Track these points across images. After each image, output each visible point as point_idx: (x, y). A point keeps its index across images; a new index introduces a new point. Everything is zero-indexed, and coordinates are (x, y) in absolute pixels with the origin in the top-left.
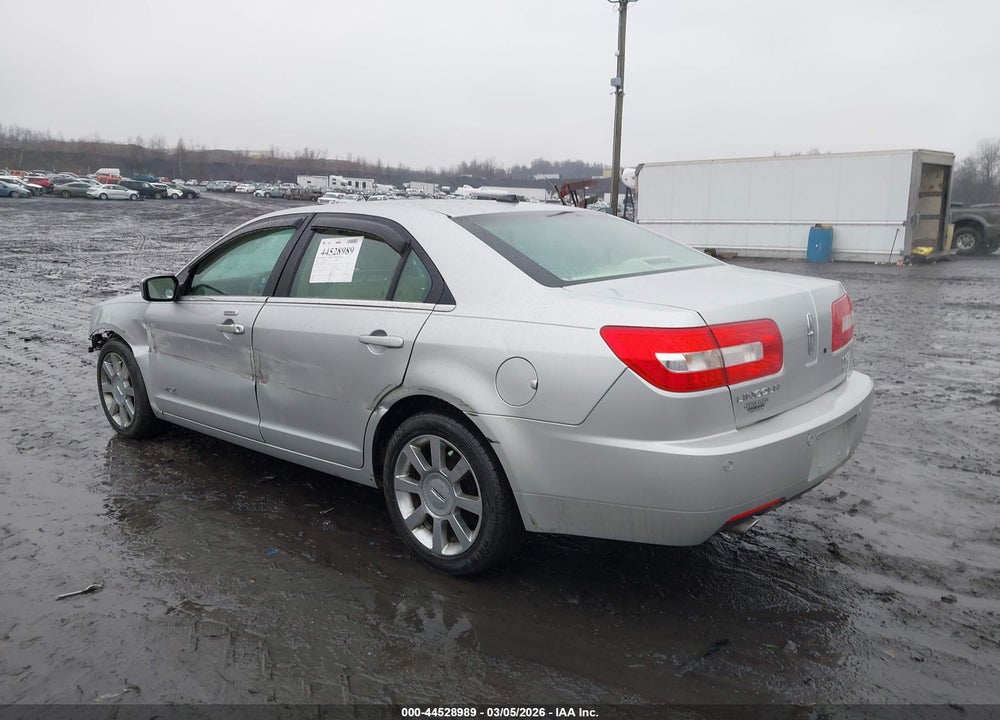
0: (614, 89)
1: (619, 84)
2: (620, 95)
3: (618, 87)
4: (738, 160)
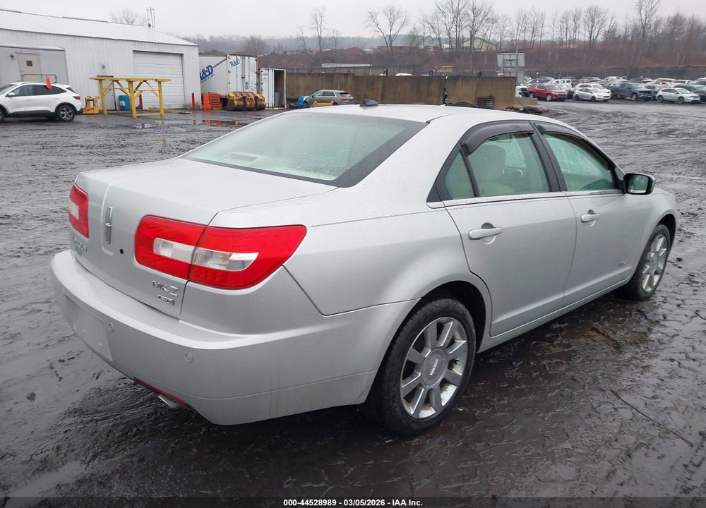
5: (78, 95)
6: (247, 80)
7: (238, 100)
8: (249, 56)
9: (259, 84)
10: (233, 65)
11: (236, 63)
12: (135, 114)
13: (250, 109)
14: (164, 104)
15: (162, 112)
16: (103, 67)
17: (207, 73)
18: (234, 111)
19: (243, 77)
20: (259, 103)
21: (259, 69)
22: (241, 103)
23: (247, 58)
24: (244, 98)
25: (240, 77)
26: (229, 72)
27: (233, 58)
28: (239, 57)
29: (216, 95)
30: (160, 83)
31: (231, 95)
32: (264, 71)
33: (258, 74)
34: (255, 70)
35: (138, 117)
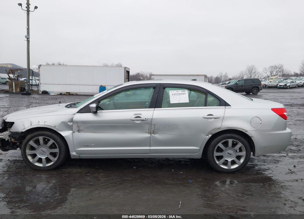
0: (26, 39)
1: (28, 37)
2: (28, 41)
3: (28, 39)
4: (75, 66)
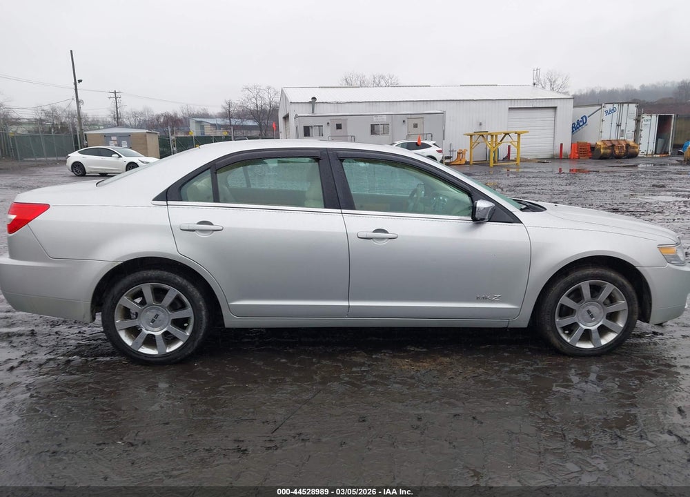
5: (440, 149)
6: (623, 127)
7: (605, 148)
8: (628, 103)
9: (637, 131)
10: (607, 113)
11: (612, 111)
12: (492, 164)
13: (618, 157)
14: (521, 154)
15: (518, 162)
16: (481, 124)
17: (581, 124)
18: (600, 159)
19: (618, 125)
20: (631, 150)
21: (639, 116)
22: (609, 151)
23: (625, 105)
24: (613, 146)
25: (614, 125)
26: (602, 121)
27: (609, 107)
28: (616, 106)
29: (586, 144)
30: (519, 135)
31: (599, 143)
32: (646, 117)
33: (638, 121)
34: (635, 116)
35: (494, 166)
